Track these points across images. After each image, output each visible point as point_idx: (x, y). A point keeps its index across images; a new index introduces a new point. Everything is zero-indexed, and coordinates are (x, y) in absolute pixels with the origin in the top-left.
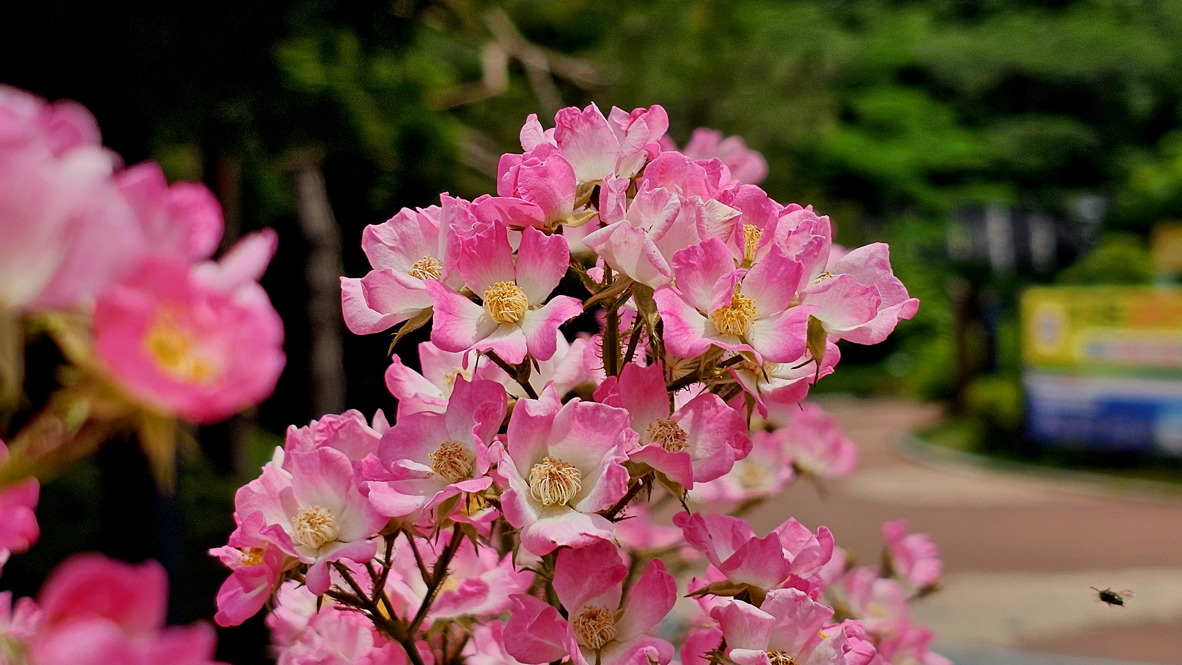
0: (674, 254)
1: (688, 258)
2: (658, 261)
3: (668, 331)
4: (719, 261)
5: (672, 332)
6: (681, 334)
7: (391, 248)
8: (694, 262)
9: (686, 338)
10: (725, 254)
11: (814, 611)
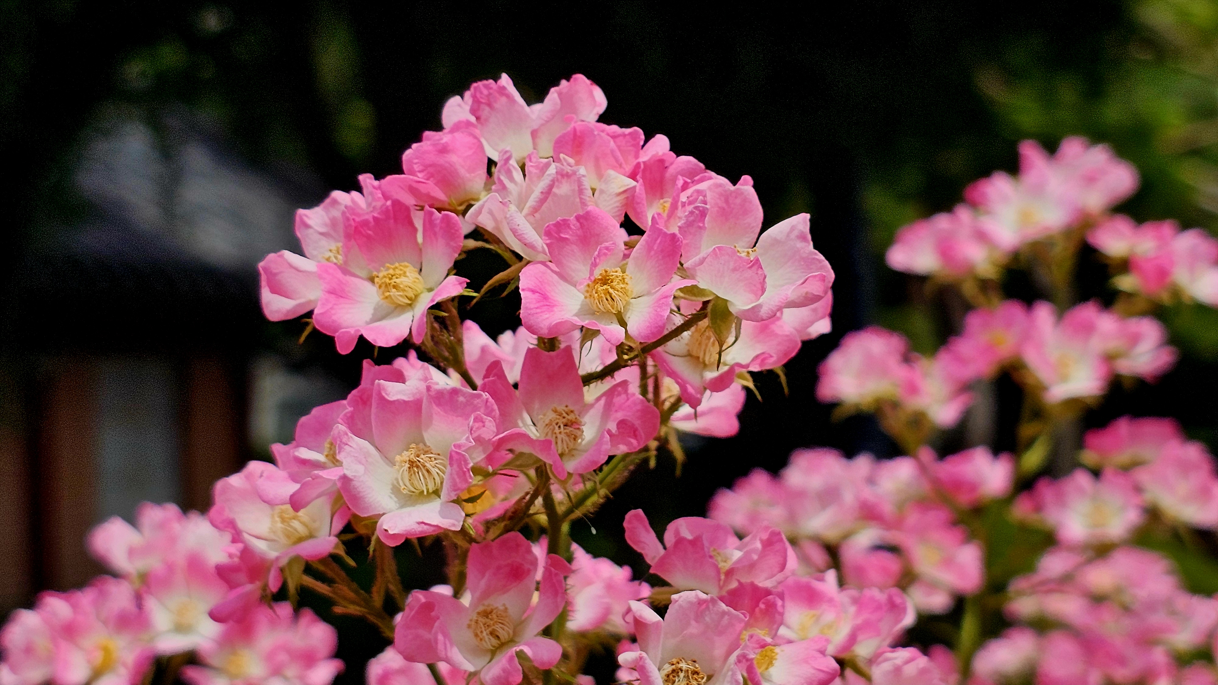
0: (544, 228)
1: (559, 232)
2: (523, 235)
3: (526, 308)
4: (598, 235)
5: (531, 309)
6: (542, 312)
7: (322, 234)
8: (567, 236)
9: (547, 316)
10: (606, 227)
11: (726, 617)
